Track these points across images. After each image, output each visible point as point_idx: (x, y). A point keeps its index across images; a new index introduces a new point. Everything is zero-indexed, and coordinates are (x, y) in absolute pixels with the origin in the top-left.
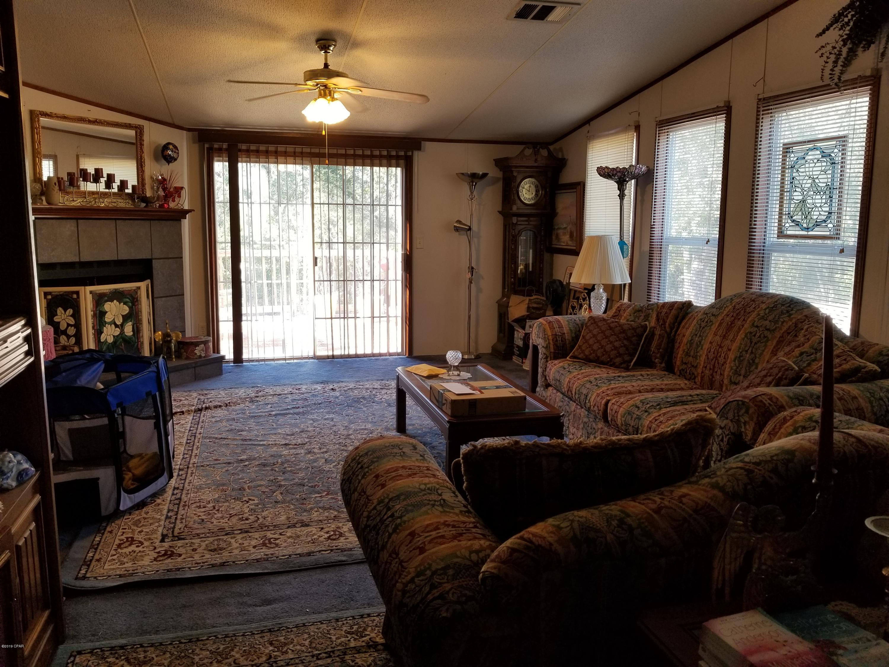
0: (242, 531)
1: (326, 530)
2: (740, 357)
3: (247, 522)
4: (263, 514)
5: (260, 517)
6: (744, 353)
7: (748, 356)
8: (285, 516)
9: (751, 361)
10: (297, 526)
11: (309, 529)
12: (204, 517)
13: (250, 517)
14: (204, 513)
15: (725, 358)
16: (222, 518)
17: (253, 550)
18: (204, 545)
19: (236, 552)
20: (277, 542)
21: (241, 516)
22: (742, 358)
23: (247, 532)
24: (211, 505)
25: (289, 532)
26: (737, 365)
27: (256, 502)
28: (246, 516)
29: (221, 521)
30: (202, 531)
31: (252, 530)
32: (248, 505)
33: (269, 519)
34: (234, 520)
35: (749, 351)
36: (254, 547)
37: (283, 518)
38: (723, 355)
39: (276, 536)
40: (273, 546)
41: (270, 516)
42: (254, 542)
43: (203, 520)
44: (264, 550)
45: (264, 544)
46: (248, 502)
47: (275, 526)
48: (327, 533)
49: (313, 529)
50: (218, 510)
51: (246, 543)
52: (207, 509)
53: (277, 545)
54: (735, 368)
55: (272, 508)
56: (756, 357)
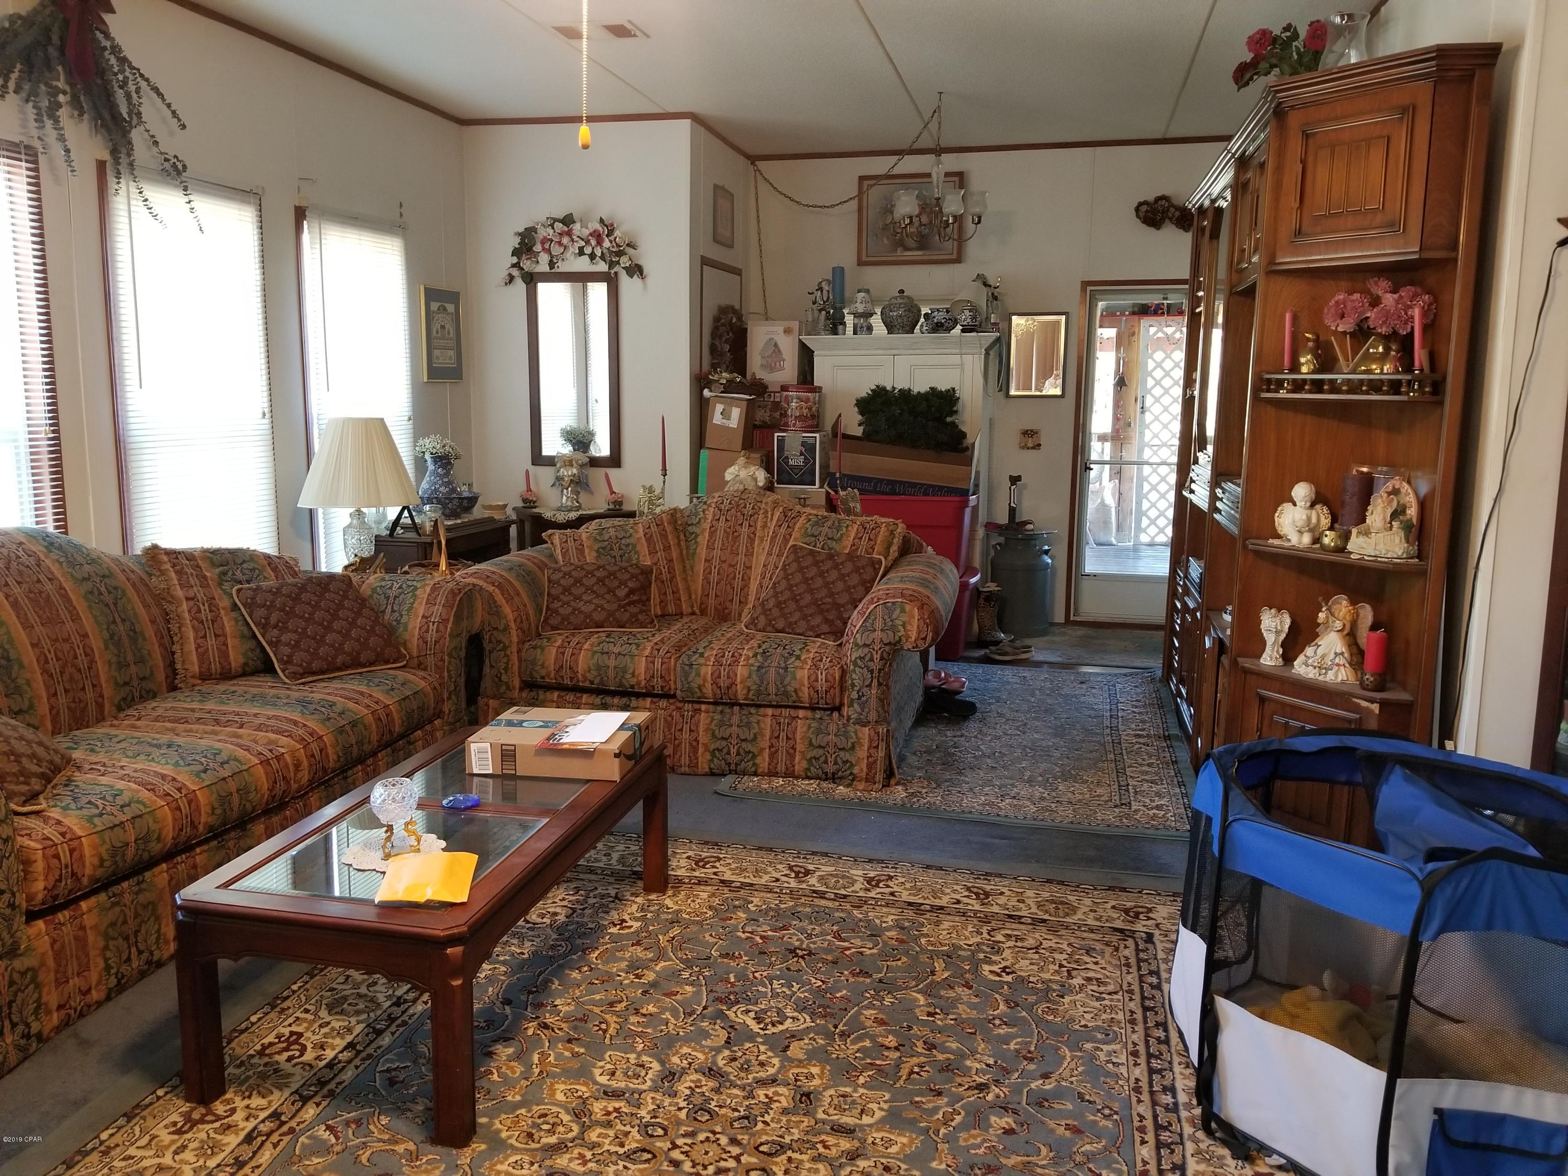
0: (1018, 919)
1: (888, 890)
2: (112, 637)
3: (1009, 932)
4: (978, 939)
5: (985, 935)
6: (112, 627)
7: (121, 628)
8: (942, 927)
9: (132, 634)
10: (928, 908)
11: (912, 899)
12: (1087, 959)
13: (1003, 939)
14: (1088, 966)
15: (86, 655)
16: (1052, 950)
17: (1005, 890)
18: (1079, 915)
19: (1030, 893)
20: (967, 893)
21: (1019, 944)
22: (116, 638)
23: (1010, 916)
24: (1076, 982)
25: (944, 901)
26: (116, 652)
27: (986, 968)
28: (1011, 943)
29: (1054, 945)
30: (1085, 935)
31: (1002, 917)
32: (1004, 964)
33: (970, 929)
34: (1031, 942)
35: (118, 620)
36: (1002, 893)
37: (946, 925)
38: (80, 652)
39: (966, 900)
40: (975, 890)
41: (967, 933)
42: (1002, 900)
43: (1088, 953)
44: (988, 888)
45: (987, 894)
46: (1004, 969)
47: (964, 914)
48: (888, 886)
49: (905, 896)
50: (1061, 966)
51: (1013, 902)
52: (1084, 974)
53: (968, 889)
54: (114, 659)
55: (960, 948)
56: (133, 624)
